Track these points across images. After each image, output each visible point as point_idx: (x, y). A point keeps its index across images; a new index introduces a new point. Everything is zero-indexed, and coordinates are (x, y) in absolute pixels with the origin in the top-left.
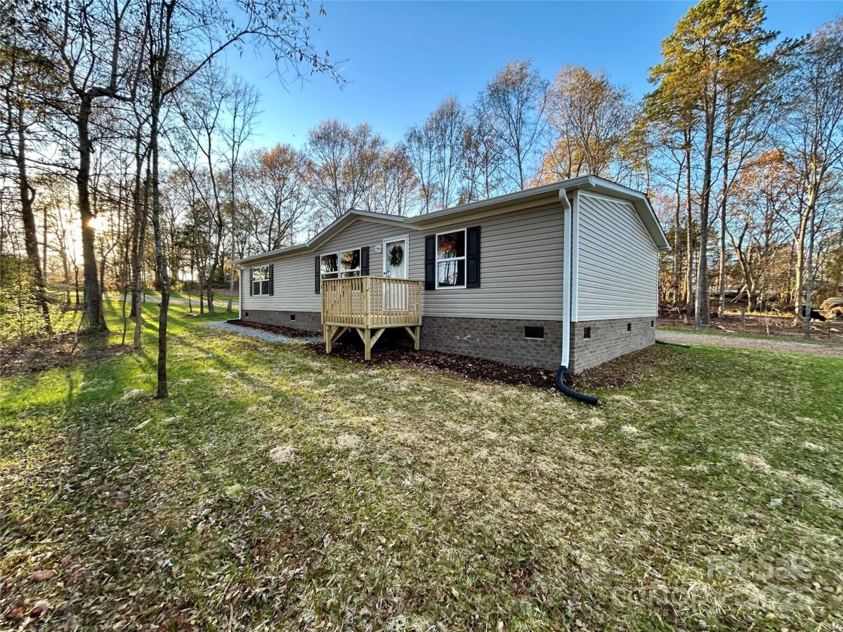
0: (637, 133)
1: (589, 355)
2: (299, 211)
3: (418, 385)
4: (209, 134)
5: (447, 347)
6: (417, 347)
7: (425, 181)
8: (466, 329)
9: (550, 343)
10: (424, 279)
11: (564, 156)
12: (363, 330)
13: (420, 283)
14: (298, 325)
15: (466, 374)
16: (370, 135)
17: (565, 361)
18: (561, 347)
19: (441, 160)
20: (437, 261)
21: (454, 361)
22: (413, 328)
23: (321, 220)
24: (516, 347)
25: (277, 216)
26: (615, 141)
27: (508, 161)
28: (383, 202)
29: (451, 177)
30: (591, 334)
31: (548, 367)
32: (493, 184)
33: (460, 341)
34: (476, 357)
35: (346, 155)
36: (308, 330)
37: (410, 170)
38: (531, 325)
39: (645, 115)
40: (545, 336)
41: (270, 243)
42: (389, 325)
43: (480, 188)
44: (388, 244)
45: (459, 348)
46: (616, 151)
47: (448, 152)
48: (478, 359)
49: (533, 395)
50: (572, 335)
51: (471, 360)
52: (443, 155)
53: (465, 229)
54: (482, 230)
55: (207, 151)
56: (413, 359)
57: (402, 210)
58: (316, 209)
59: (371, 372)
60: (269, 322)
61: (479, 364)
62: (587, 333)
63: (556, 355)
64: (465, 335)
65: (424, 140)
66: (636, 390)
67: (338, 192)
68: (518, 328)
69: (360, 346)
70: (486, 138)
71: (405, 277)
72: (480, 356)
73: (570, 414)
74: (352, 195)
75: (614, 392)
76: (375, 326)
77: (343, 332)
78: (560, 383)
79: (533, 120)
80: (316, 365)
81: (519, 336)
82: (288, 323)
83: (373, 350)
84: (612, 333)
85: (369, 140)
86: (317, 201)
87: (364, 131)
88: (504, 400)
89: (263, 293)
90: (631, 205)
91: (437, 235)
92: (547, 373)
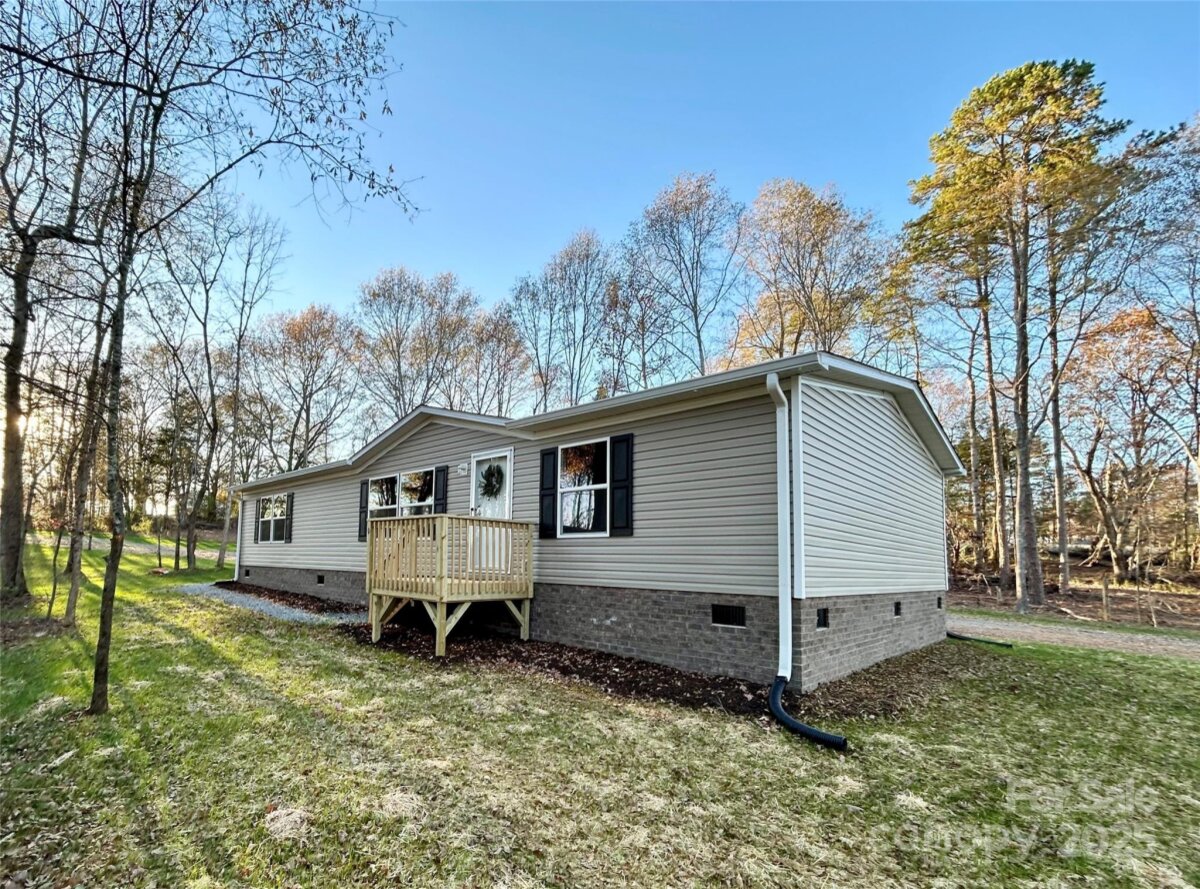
0: (894, 283)
1: (828, 657)
2: (340, 407)
3: (526, 704)
4: (207, 291)
5: (576, 636)
6: (524, 635)
7: (543, 360)
8: (609, 606)
9: (756, 635)
10: (537, 520)
11: (772, 319)
12: (434, 604)
13: (532, 527)
14: (328, 592)
15: (609, 686)
16: (455, 291)
17: (786, 668)
18: (776, 642)
19: (569, 328)
20: (560, 490)
21: (588, 662)
22: (518, 603)
23: (374, 422)
24: (697, 640)
25: (304, 415)
26: (857, 296)
27: (679, 328)
28: (473, 395)
29: (585, 354)
30: (830, 621)
31: (754, 678)
32: (654, 365)
33: (598, 627)
34: (626, 655)
35: (416, 322)
36: (344, 600)
37: (518, 343)
38: (723, 603)
39: (907, 254)
40: (748, 622)
41: (291, 458)
42: (477, 597)
43: (633, 372)
44: (479, 463)
45: (597, 639)
46: (860, 312)
47: (580, 314)
48: (629, 660)
49: (729, 727)
50: (796, 621)
51: (619, 660)
52: (572, 321)
53: (607, 439)
54: (636, 441)
55: (202, 317)
56: (516, 656)
57: (504, 406)
58: (366, 405)
59: (446, 678)
60: (282, 587)
61: (632, 669)
62: (823, 618)
63: (768, 656)
64: (608, 617)
65: (542, 297)
66: (917, 725)
67: (402, 378)
68: (699, 607)
69: (430, 630)
70: (642, 292)
71: (507, 517)
72: (634, 654)
73: (796, 766)
74: (425, 383)
75: (877, 726)
76: (454, 598)
77: (401, 606)
78: (777, 708)
79: (720, 263)
80: (354, 661)
81: (702, 621)
82: (312, 588)
83: (450, 639)
84: (867, 618)
85: (454, 298)
86: (368, 393)
87: (446, 284)
88: (677, 736)
89: (276, 539)
90: (890, 399)
91: (561, 447)
92: (753, 688)
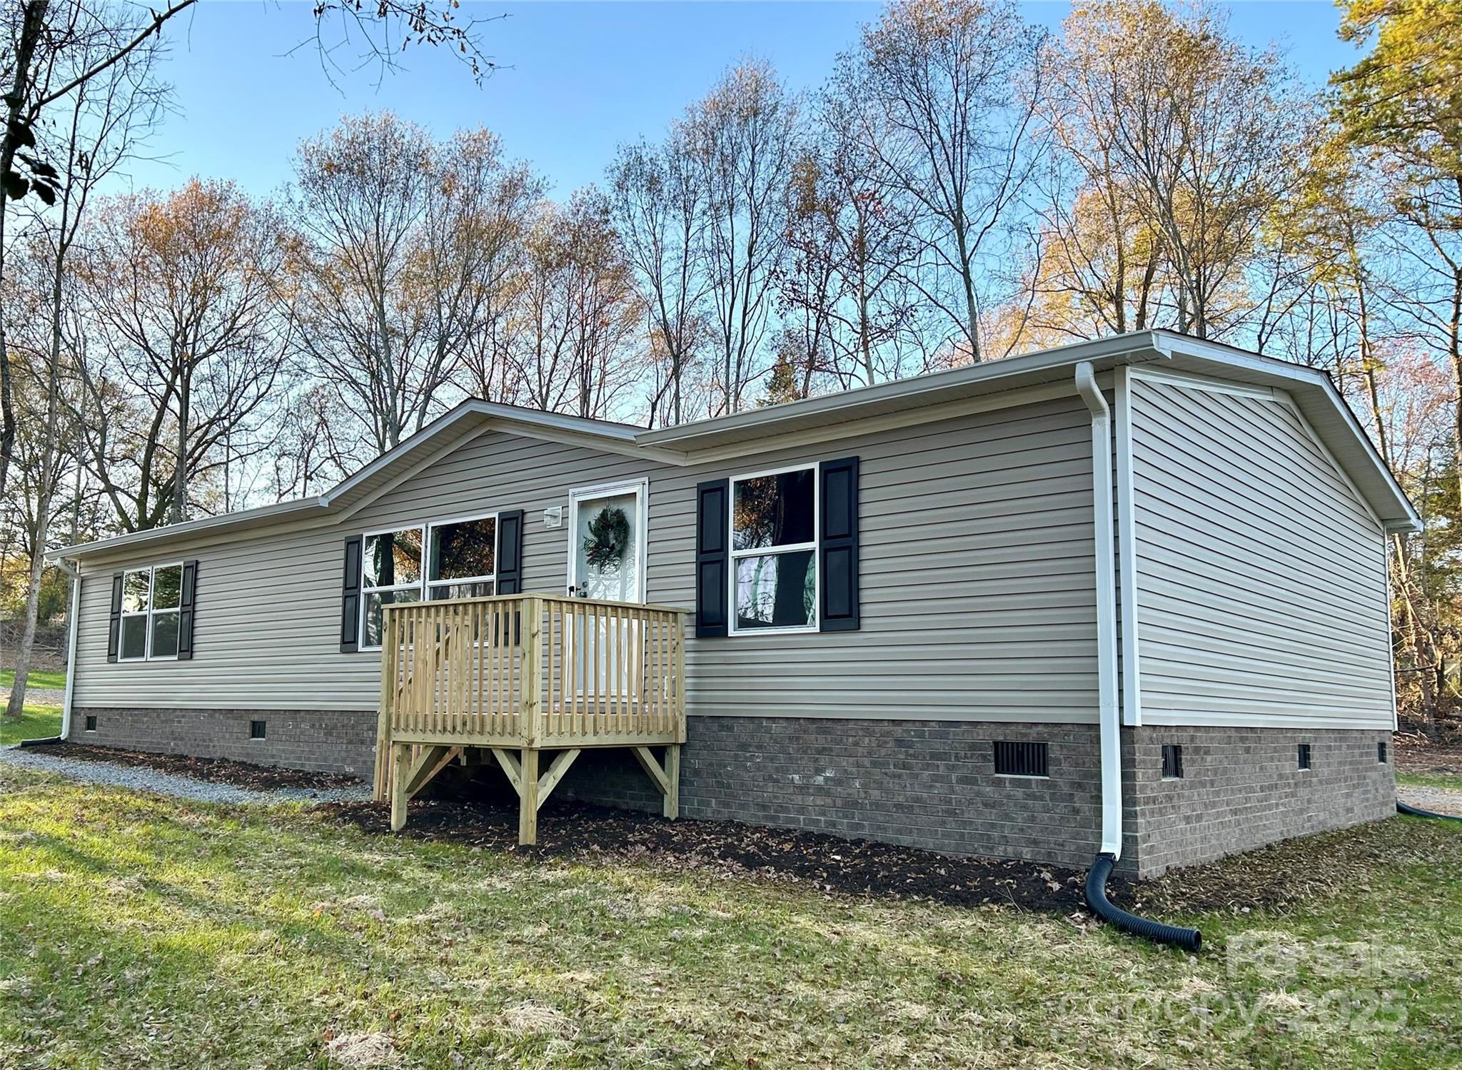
1: (1183, 825)
5: (764, 807)
6: (671, 808)
7: (671, 308)
8: (821, 751)
9: (1066, 790)
10: (692, 606)
11: (1101, 240)
12: (516, 754)
13: (682, 618)
14: (276, 752)
15: (827, 881)
17: (1113, 841)
18: (1098, 799)
19: (722, 248)
20: (733, 554)
21: (787, 847)
22: (659, 752)
24: (970, 802)
29: (753, 299)
30: (1185, 767)
31: (1063, 860)
32: (883, 323)
33: (803, 789)
34: (851, 835)
36: (311, 769)
37: (620, 273)
38: (1011, 739)
40: (1051, 769)
42: (591, 741)
43: (844, 335)
44: (583, 505)
45: (802, 811)
48: (858, 842)
49: (1023, 928)
50: (1128, 763)
51: (839, 843)
52: (727, 234)
53: (815, 466)
54: (864, 469)
56: (662, 843)
59: (544, 874)
61: (863, 855)
62: (1173, 761)
63: (1085, 824)
64: (819, 771)
68: (973, 747)
69: (508, 800)
70: (859, 185)
71: (633, 598)
72: (865, 833)
73: (1123, 970)
75: (1251, 923)
76: (552, 742)
78: (1098, 897)
80: (372, 858)
81: (978, 770)
82: (239, 747)
83: (547, 811)
90: (1284, 401)
91: (733, 480)
92: (1060, 875)
